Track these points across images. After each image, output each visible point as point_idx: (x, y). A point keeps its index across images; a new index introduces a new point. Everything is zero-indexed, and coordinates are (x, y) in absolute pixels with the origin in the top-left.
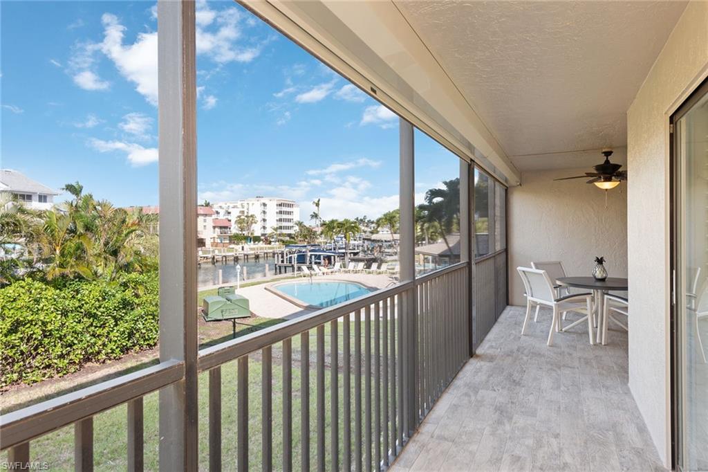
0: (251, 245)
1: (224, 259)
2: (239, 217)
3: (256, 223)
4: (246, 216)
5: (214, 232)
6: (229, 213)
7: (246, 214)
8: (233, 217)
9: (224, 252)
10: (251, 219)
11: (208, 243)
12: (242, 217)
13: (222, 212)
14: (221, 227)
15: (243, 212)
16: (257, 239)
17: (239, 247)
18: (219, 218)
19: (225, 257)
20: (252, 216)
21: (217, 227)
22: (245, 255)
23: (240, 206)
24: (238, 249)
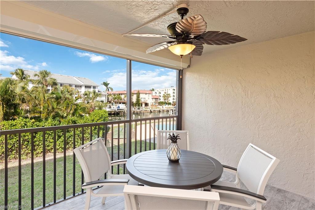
0: (167, 106)
1: (154, 111)
2: (164, 95)
3: (170, 97)
4: (167, 94)
5: (153, 101)
6: (160, 93)
7: (167, 93)
8: (162, 95)
9: (154, 109)
10: (168, 95)
11: (150, 105)
12: (165, 95)
13: (158, 93)
14: (155, 99)
15: (166, 93)
16: (170, 104)
17: (161, 107)
18: (156, 95)
19: (155, 110)
20: (169, 94)
21: (154, 98)
22: (163, 110)
23: (165, 90)
24: (161, 108)
